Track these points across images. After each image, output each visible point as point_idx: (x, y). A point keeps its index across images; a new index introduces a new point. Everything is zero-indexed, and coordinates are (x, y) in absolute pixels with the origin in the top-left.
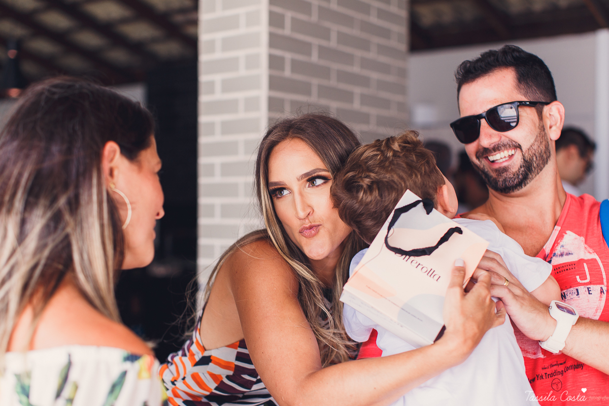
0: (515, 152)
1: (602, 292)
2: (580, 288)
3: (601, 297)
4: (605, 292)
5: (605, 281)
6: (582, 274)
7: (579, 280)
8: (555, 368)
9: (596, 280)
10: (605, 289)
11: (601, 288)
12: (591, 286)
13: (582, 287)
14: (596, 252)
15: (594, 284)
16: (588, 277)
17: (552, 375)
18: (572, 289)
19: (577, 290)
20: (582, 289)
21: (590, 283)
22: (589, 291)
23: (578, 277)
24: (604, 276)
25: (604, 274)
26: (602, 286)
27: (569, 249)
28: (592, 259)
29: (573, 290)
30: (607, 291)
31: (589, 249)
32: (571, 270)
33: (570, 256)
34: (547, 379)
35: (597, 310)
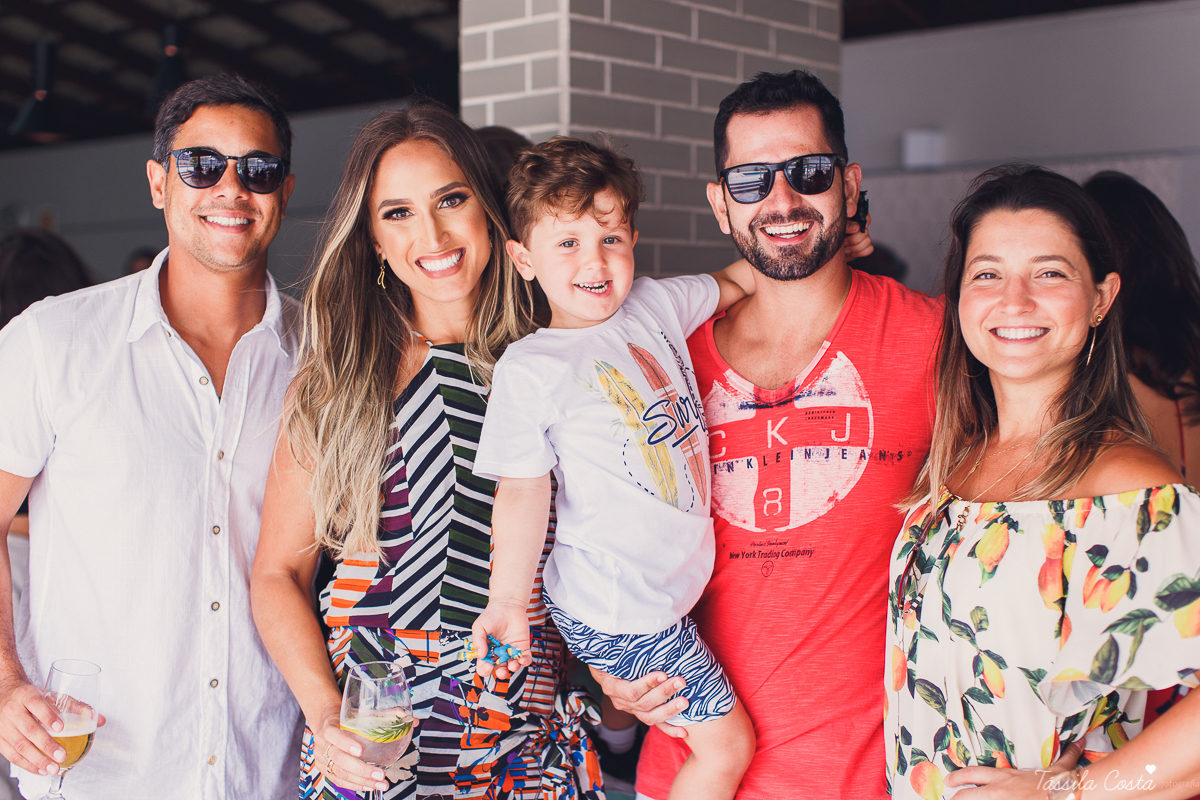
0: (810, 227)
1: (862, 456)
2: (831, 448)
3: (859, 463)
4: (867, 457)
5: (870, 441)
6: (840, 428)
7: (833, 437)
8: (773, 547)
9: (859, 439)
10: (868, 452)
11: (863, 451)
12: (848, 448)
13: (836, 447)
14: (872, 398)
15: (853, 445)
16: (848, 434)
17: (766, 555)
18: (821, 447)
19: (828, 450)
20: (835, 451)
21: (848, 443)
22: (843, 454)
23: (833, 432)
24: (871, 435)
25: (872, 431)
26: (865, 448)
27: (833, 385)
28: (861, 409)
29: (822, 449)
30: (871, 455)
31: (863, 391)
32: (828, 420)
33: (832, 397)
34: (760, 559)
35: (848, 482)
